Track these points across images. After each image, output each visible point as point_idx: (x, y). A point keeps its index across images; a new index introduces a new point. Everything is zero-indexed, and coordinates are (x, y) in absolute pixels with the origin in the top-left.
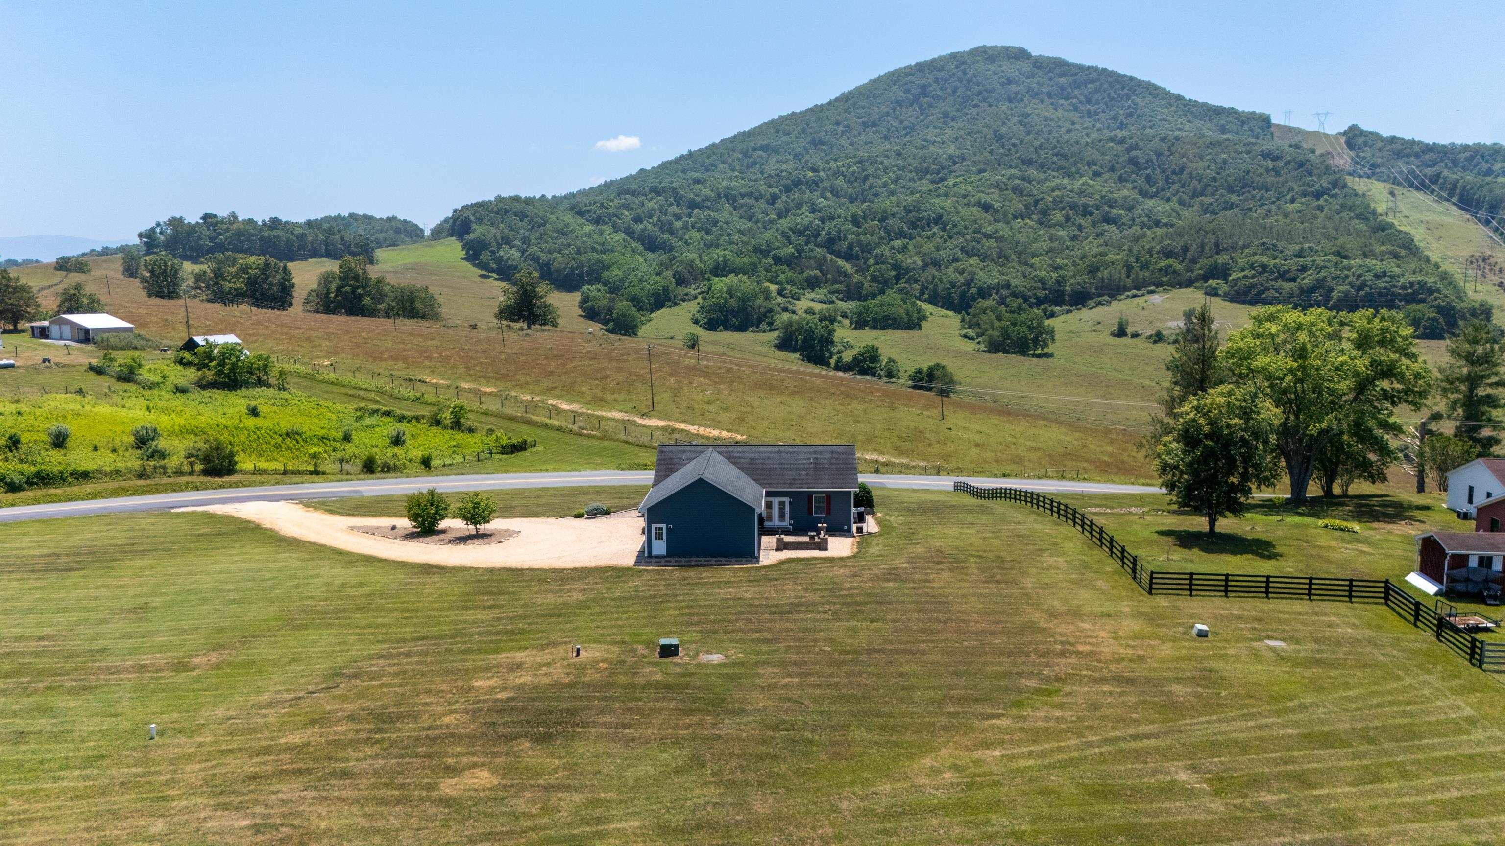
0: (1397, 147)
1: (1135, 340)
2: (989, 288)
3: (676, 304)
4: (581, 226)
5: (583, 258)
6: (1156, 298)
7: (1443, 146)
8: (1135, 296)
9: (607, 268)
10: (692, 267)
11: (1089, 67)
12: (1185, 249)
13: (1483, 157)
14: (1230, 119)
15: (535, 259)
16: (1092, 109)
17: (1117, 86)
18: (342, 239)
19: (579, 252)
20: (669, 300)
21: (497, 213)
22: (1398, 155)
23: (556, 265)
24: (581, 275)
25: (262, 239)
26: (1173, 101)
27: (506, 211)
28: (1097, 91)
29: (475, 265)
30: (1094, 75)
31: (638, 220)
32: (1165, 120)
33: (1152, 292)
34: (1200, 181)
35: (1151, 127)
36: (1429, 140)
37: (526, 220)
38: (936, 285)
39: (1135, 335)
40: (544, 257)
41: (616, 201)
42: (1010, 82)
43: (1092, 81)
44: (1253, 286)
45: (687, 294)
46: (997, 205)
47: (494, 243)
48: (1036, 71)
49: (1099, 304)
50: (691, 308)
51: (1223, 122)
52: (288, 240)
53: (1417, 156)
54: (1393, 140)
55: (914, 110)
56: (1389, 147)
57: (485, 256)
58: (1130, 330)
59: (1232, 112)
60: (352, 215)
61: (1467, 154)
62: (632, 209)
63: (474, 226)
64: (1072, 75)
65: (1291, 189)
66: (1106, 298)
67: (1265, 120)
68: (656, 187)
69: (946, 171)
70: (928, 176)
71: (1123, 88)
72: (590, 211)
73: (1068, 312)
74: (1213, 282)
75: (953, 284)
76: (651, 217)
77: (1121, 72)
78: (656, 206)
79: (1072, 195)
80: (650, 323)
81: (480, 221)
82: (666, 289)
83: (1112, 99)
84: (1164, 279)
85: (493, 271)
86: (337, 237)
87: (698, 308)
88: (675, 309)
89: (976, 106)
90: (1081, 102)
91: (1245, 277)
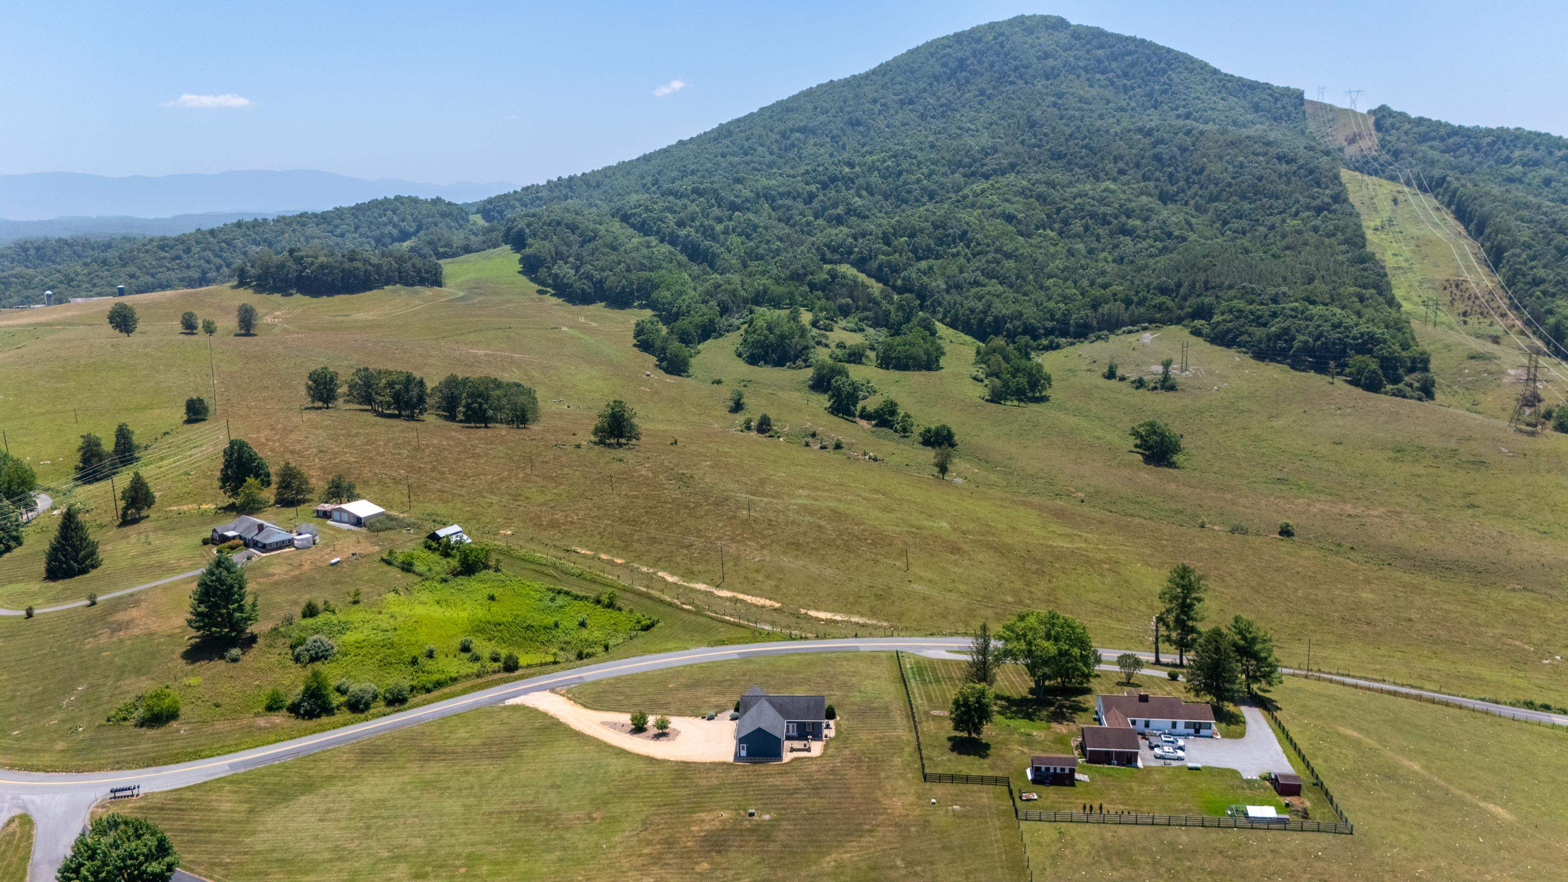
0: (1422, 129)
1: (1121, 383)
2: (1003, 316)
3: (721, 335)
4: (630, 238)
5: (633, 276)
6: (1147, 337)
7: (1468, 129)
8: (1130, 332)
9: (656, 287)
10: (735, 296)
11: (1127, 38)
12: (1179, 285)
13: (1504, 142)
14: (1264, 96)
15: (589, 277)
16: (1128, 83)
17: (1155, 59)
18: (414, 266)
19: (628, 270)
20: (715, 331)
21: (550, 225)
22: (1424, 138)
23: (608, 284)
24: (632, 293)
25: (343, 271)
26: (1208, 76)
27: (559, 224)
28: (1133, 65)
29: (532, 280)
30: (1131, 47)
31: (681, 224)
32: (1198, 98)
33: (1145, 329)
34: (1216, 185)
35: (1184, 106)
36: (1456, 123)
37: (577, 232)
38: (957, 310)
39: (1123, 379)
40: (597, 276)
41: (660, 204)
42: (1046, 56)
43: (1130, 53)
44: (1229, 331)
45: (730, 326)
46: (1020, 216)
47: (549, 259)
48: (1074, 42)
49: (1099, 338)
50: (735, 339)
51: (1256, 99)
52: (366, 271)
53: (1442, 139)
54: (1420, 121)
55: (952, 85)
56: (1415, 130)
57: (542, 272)
58: (1119, 372)
59: (1267, 87)
61: (1489, 139)
62: (675, 212)
63: (530, 241)
64: (1110, 47)
65: (1297, 201)
66: (1106, 332)
67: (1298, 96)
68: (698, 188)
69: (977, 165)
70: (961, 170)
71: (1160, 61)
72: (635, 214)
73: (1072, 344)
74: (1198, 323)
75: (972, 311)
76: (693, 220)
77: (1161, 43)
78: (698, 209)
79: (1093, 202)
80: (700, 356)
81: (534, 235)
82: (711, 321)
83: (1149, 74)
84: (1158, 316)
85: (549, 286)
86: (409, 265)
87: (740, 340)
88: (720, 340)
89: (1012, 83)
90: (1118, 76)
91: (1224, 321)
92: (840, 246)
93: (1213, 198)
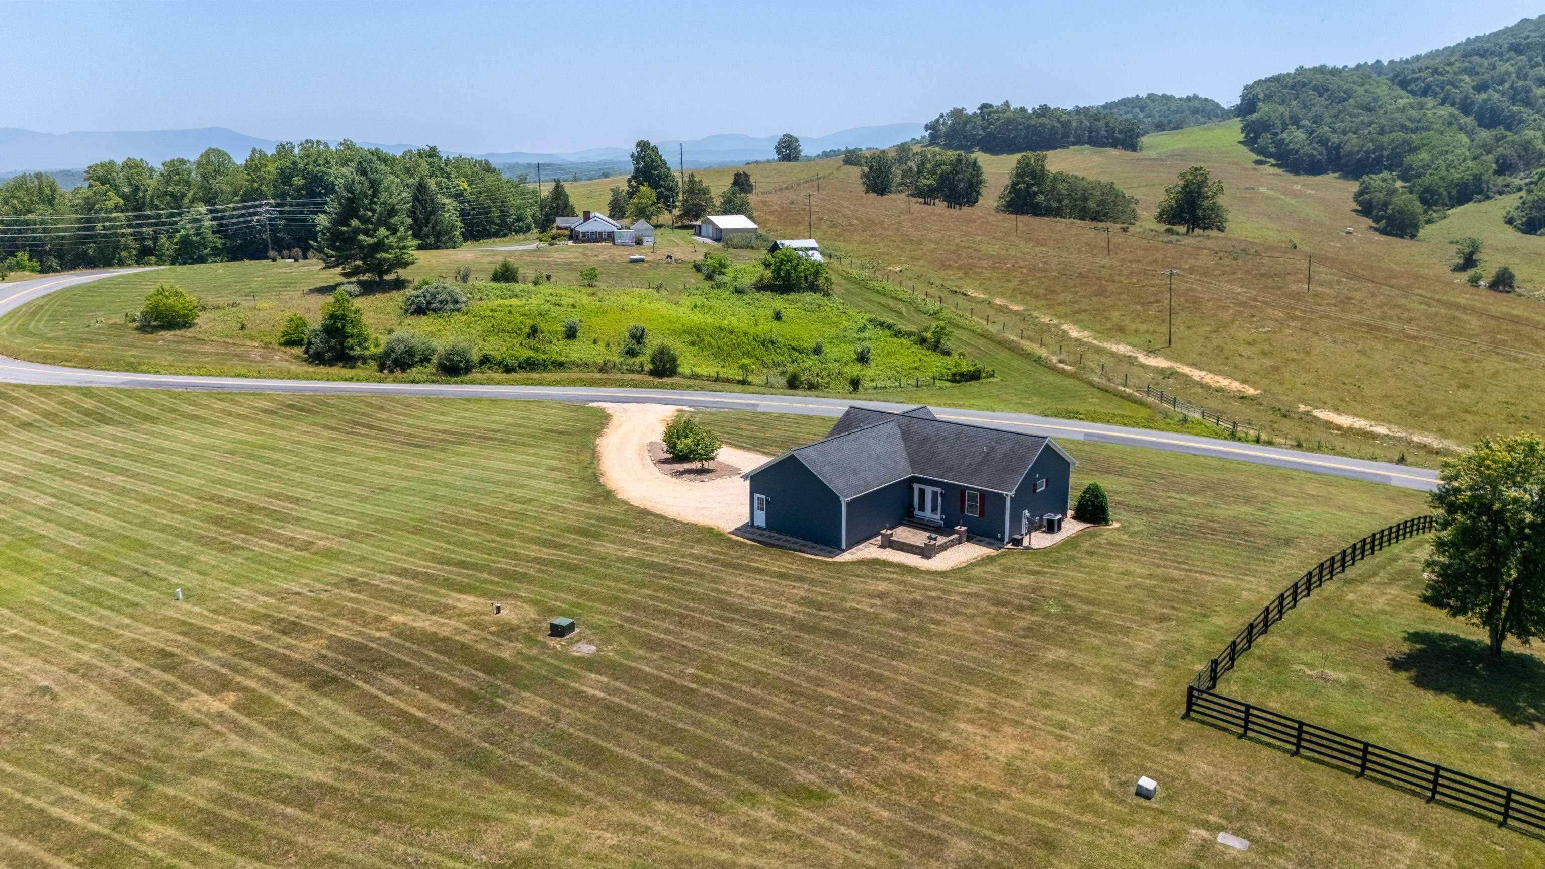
3: (1488, 198)
4: (1395, 99)
5: (1385, 139)
9: (1413, 150)
10: (1526, 150)
15: (1323, 142)
18: (1107, 125)
19: (1382, 132)
20: (1481, 192)
21: (1292, 88)
23: (1348, 148)
24: (1379, 160)
25: (1029, 127)
27: (1304, 85)
29: (1253, 150)
31: (1481, 88)
37: (1326, 95)
40: (1335, 139)
41: (1458, 65)
45: (1508, 185)
47: (1279, 124)
50: (1509, 203)
52: (1053, 127)
57: (1265, 139)
60: (1150, 96)
62: (1477, 74)
63: (1260, 104)
68: (1519, 44)
72: (1416, 80)
76: (1502, 82)
78: (1512, 69)
80: (1446, 221)
81: (1269, 97)
82: (1477, 178)
85: (1271, 156)
86: (1102, 123)
87: (1518, 203)
88: (1486, 205)
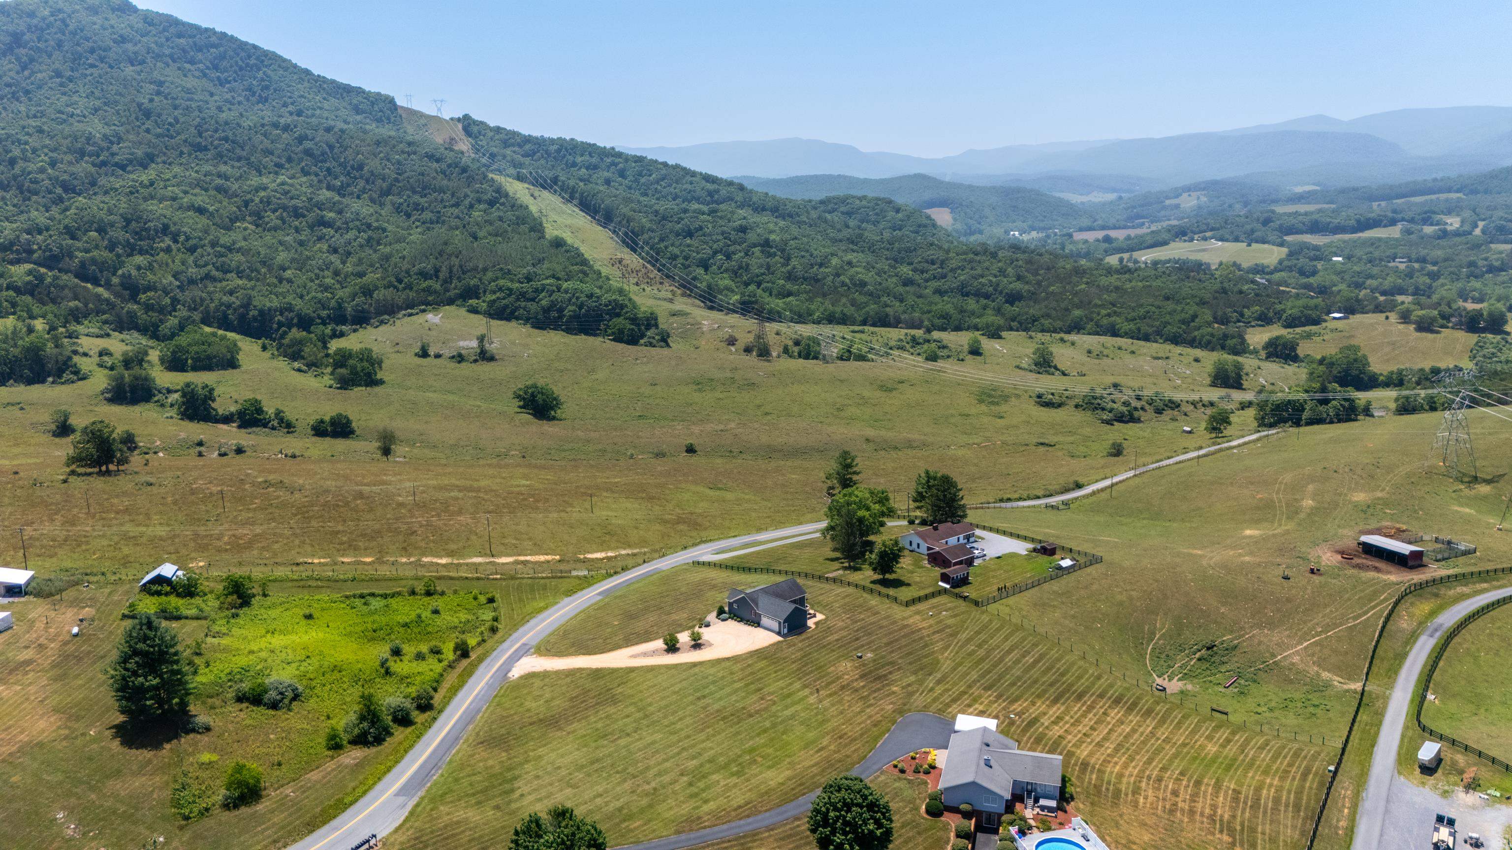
0: (502, 136)
1: (438, 361)
2: (270, 309)
6: (430, 316)
7: (537, 138)
8: (410, 315)
11: (207, 30)
12: (437, 271)
13: (567, 150)
14: (360, 99)
16: (222, 76)
17: (243, 54)
22: (506, 144)
26: (303, 76)
28: (222, 57)
30: (213, 39)
32: (302, 96)
33: (424, 311)
34: (384, 180)
35: (292, 104)
36: (525, 132)
38: (208, 306)
39: (438, 356)
42: (123, 40)
43: (214, 46)
44: (506, 306)
46: (211, 209)
48: (149, 28)
49: (382, 322)
51: (355, 102)
53: (520, 146)
54: (498, 130)
55: (10, 62)
56: (497, 137)
58: (432, 352)
59: (359, 91)
61: (555, 147)
64: (190, 37)
65: (466, 196)
66: (386, 317)
67: (391, 101)
69: (106, 153)
70: (86, 158)
71: (249, 57)
73: (355, 331)
74: (473, 302)
75: (229, 306)
77: (243, 38)
79: (278, 195)
83: (241, 69)
84: (430, 298)
89: (92, 66)
90: (208, 68)
91: (498, 298)
92: (12, 244)
93: (388, 192)
